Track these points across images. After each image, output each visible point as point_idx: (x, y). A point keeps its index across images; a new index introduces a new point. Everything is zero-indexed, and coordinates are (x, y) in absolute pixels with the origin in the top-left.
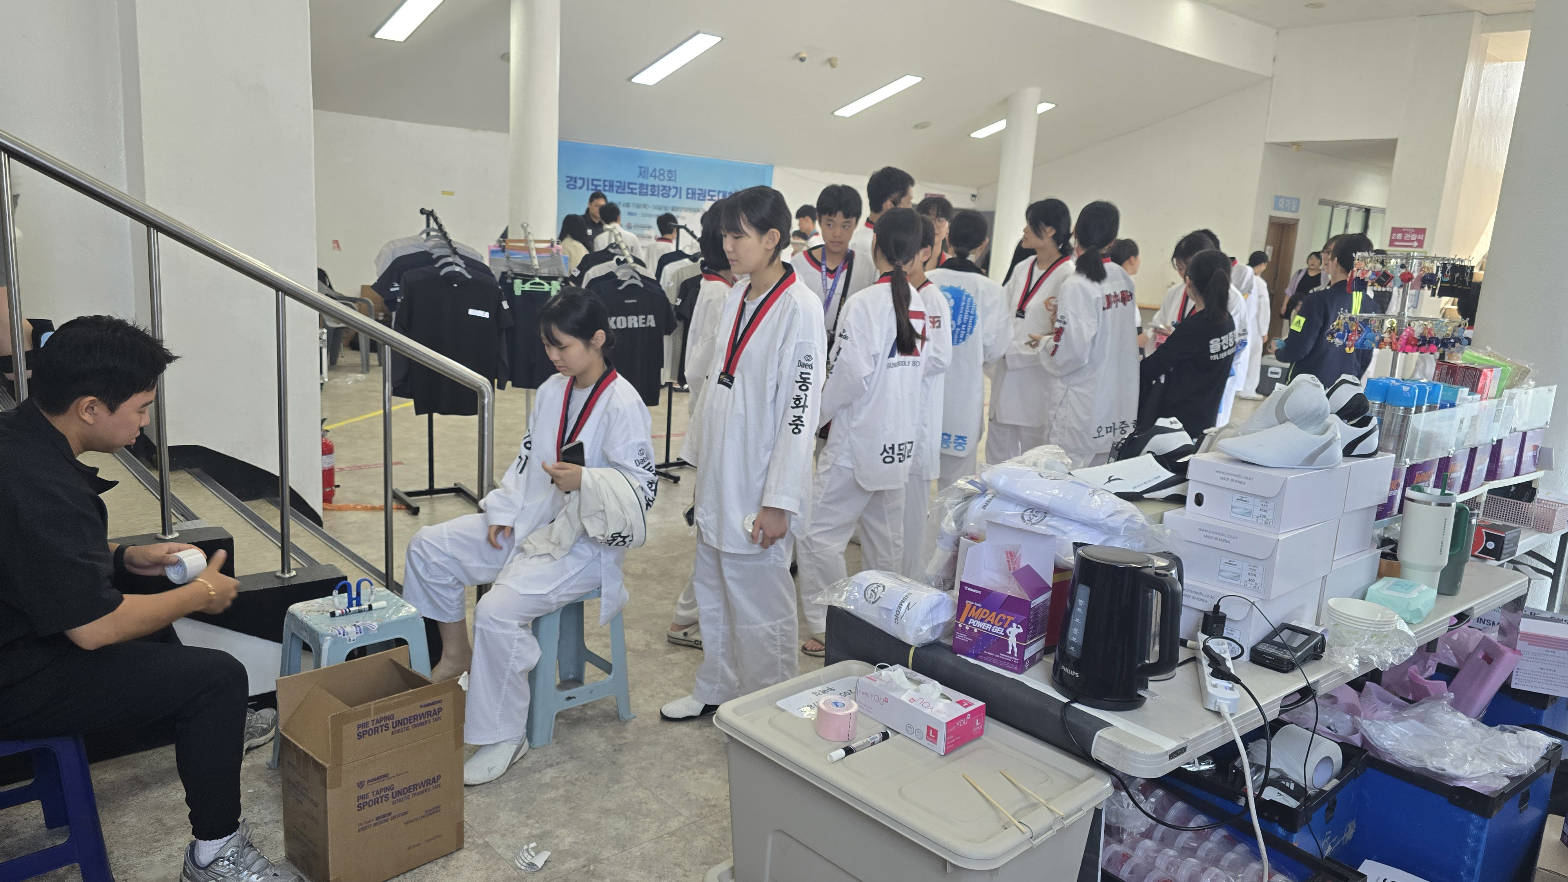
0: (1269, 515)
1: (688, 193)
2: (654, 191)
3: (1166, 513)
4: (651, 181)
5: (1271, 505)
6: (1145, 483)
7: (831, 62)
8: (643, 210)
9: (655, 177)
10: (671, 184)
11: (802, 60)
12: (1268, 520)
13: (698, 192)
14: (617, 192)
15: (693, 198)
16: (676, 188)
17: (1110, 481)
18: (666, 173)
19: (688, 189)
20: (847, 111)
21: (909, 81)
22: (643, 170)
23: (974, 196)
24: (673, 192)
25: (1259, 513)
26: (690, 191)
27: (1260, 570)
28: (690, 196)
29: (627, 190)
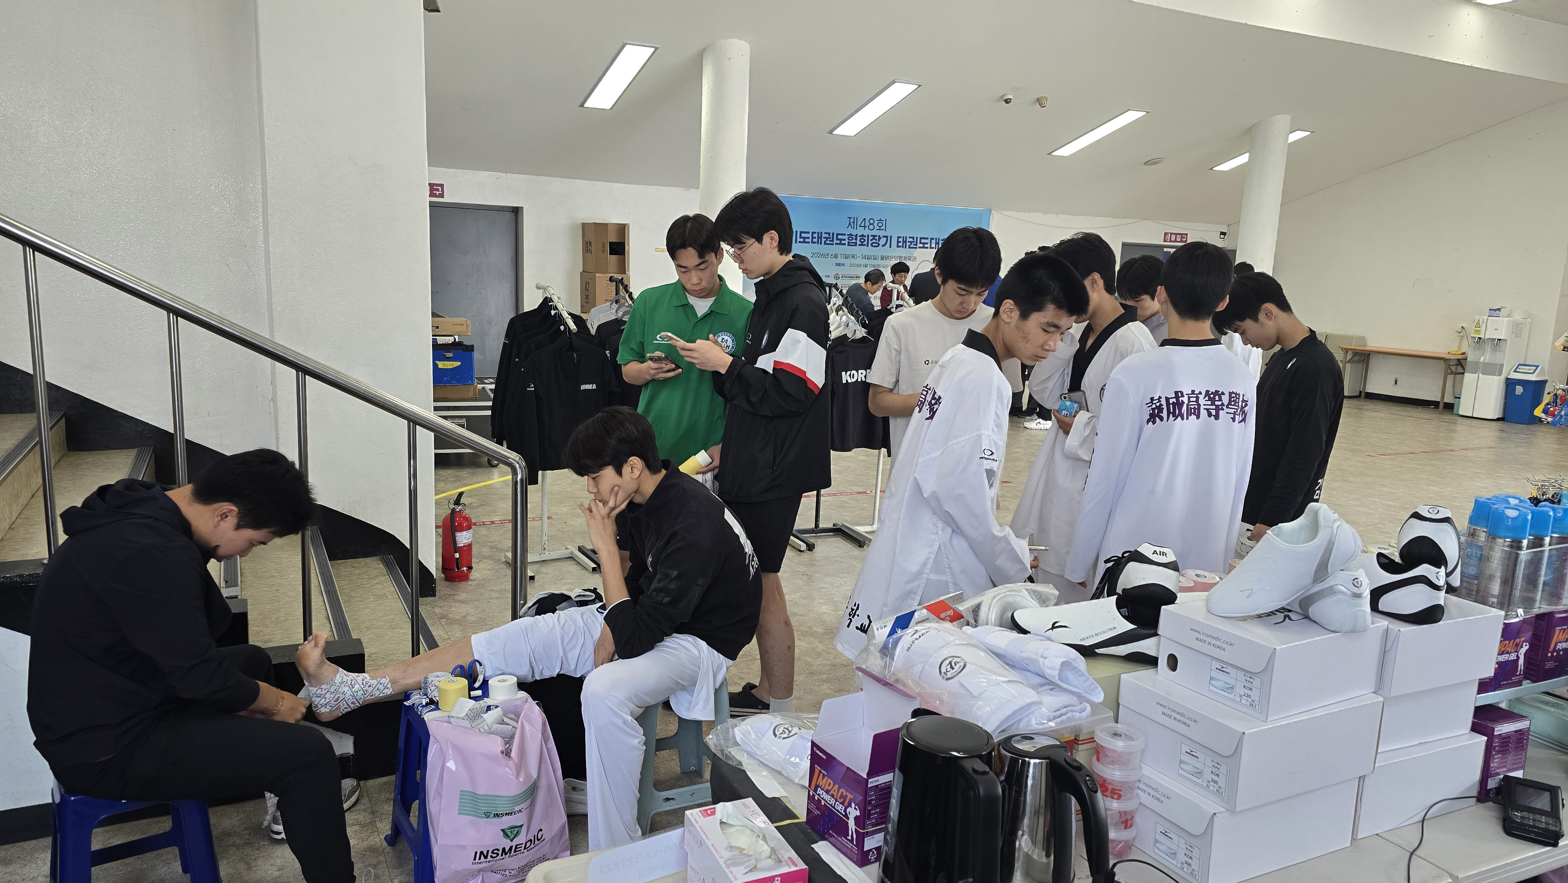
0: (1255, 695)
1: (898, 242)
2: (863, 241)
3: (1123, 676)
4: (860, 231)
5: (1256, 682)
6: (1096, 635)
7: (1040, 101)
8: (852, 261)
9: (865, 227)
10: (882, 233)
11: (1007, 101)
12: (1253, 701)
13: (908, 240)
14: (825, 244)
15: (905, 246)
16: (887, 237)
17: (1053, 627)
18: (876, 222)
19: (899, 237)
20: (1066, 151)
21: (1132, 116)
22: (852, 220)
23: (1224, 234)
24: (883, 241)
25: (1243, 691)
26: (901, 240)
27: (1223, 770)
28: (900, 244)
29: (835, 241)
